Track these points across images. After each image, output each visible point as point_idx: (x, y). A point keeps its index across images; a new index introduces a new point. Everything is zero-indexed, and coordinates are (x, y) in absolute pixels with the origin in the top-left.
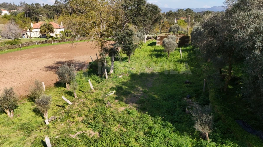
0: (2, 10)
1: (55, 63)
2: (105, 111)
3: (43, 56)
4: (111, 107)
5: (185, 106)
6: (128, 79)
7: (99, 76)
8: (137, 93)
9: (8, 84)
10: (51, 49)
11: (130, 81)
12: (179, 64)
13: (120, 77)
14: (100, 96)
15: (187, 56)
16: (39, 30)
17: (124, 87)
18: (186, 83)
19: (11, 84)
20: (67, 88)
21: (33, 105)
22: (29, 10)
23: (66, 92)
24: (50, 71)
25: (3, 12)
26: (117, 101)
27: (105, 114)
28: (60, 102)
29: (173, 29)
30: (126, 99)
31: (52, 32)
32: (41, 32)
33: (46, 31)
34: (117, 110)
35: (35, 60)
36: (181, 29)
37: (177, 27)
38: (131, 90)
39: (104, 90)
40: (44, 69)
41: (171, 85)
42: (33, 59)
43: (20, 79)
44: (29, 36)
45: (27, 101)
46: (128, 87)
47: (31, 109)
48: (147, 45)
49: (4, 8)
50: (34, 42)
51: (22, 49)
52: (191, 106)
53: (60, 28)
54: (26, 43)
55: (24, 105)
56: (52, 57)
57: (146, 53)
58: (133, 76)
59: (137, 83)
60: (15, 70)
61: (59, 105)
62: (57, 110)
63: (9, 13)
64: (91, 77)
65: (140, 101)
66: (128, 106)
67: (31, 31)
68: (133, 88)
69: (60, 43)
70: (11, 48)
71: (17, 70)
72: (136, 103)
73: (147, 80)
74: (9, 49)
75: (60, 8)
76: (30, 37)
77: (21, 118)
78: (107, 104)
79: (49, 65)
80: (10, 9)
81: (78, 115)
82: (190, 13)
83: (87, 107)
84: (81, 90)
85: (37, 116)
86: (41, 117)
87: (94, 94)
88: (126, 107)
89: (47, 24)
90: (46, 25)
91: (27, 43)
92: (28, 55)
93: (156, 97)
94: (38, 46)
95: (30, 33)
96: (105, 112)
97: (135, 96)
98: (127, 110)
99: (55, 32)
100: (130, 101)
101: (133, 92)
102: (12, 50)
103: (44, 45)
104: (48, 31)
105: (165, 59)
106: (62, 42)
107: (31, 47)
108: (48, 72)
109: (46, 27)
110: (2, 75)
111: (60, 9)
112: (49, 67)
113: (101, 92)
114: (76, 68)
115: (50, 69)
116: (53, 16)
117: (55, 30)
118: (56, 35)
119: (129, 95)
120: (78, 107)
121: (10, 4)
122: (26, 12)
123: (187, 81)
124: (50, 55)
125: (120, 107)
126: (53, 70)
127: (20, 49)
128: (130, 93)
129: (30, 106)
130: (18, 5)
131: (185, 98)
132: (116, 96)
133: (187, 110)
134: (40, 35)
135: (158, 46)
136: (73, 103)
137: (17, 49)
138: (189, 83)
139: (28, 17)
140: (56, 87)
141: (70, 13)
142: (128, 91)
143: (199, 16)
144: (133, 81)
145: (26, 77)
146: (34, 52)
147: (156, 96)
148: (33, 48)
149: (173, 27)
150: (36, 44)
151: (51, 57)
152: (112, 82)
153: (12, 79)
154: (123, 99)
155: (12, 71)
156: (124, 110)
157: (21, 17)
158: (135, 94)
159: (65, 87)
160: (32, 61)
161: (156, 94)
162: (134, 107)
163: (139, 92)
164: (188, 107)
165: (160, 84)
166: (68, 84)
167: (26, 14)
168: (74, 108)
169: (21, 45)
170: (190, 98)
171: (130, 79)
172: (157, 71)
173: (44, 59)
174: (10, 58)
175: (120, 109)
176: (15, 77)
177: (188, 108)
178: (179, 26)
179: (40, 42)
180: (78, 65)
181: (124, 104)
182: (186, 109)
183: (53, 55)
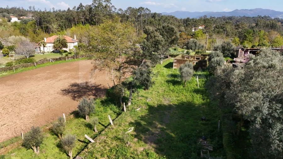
0: (11, 17)
1: (71, 86)
2: (126, 152)
3: (59, 76)
4: (131, 146)
5: (200, 149)
6: (146, 112)
7: (116, 106)
8: (155, 131)
9: (28, 111)
10: (66, 67)
11: (147, 114)
12: (195, 95)
13: (138, 110)
14: (120, 133)
15: (204, 85)
16: (53, 45)
17: (143, 123)
18: (202, 120)
19: (31, 111)
20: (87, 119)
21: (55, 139)
22: (40, 19)
23: (86, 125)
24: (67, 95)
25: (12, 18)
26: (136, 140)
27: (126, 155)
28: (81, 136)
29: (190, 44)
30: (145, 137)
31: (66, 47)
32: (54, 47)
33: (59, 47)
34: (136, 150)
35: (51, 81)
36: (198, 43)
37: (195, 41)
38: (149, 126)
39: (123, 125)
40: (60, 93)
41: (188, 121)
42: (49, 80)
43: (39, 106)
44: (42, 51)
45: (49, 134)
46: (146, 122)
47: (54, 144)
48: (164, 67)
49: (13, 15)
50: (48, 59)
51: (36, 68)
52: (206, 149)
53: (73, 43)
54: (40, 61)
55: (48, 139)
56: (68, 78)
57: (163, 78)
58: (151, 109)
59: (154, 118)
60: (33, 94)
61: (80, 140)
62: (79, 145)
63: (19, 19)
64: (109, 106)
65: (158, 140)
66: (147, 146)
67: (44, 46)
68: (150, 124)
69: (74, 60)
70: (25, 67)
71: (34, 94)
72: (155, 143)
73: (164, 114)
74: (24, 68)
75: (72, 16)
76: (44, 53)
77: (46, 154)
78: (127, 144)
79: (65, 88)
80: (19, 15)
81: (101, 155)
82: (208, 24)
83: (109, 146)
84: (100, 122)
85: (62, 153)
86: (65, 154)
87: (114, 131)
88: (145, 147)
89: (61, 39)
90: (60, 41)
91: (42, 61)
92: (43, 74)
93: (173, 136)
94: (52, 63)
95: (44, 48)
96: (126, 154)
97: (153, 134)
98: (146, 151)
99: (69, 47)
100: (149, 140)
101: (150, 129)
102: (27, 68)
103: (58, 62)
104: (62, 46)
105: (181, 87)
106: (76, 58)
107: (45, 65)
108: (65, 97)
109: (60, 43)
110: (21, 100)
111: (72, 18)
112: (65, 90)
113: (121, 128)
114: (93, 93)
115: (67, 93)
116: (65, 25)
117: (68, 44)
118: (70, 50)
119: (147, 133)
120: (100, 146)
121: (19, 9)
122: (37, 21)
123: (203, 118)
124: (64, 75)
125: (139, 148)
126: (70, 94)
127: (34, 67)
128: (148, 130)
129: (53, 141)
130: (27, 10)
131: (201, 140)
132: (135, 133)
133: (202, 154)
134: (53, 49)
135: (175, 69)
136: (95, 141)
137: (32, 67)
138: (205, 120)
139: (39, 25)
140: (76, 118)
141: (83, 22)
142: (146, 127)
143: (218, 27)
144: (151, 115)
145: (45, 103)
146: (49, 71)
147: (173, 134)
148: (48, 65)
149: (190, 42)
150: (51, 61)
151: (66, 78)
152: (130, 116)
153: (31, 105)
154: (142, 137)
155: (30, 95)
156: (143, 151)
157: (31, 25)
158: (153, 131)
159: (85, 118)
160: (48, 82)
161: (173, 132)
162: (153, 147)
163: (157, 129)
164: (203, 150)
165: (177, 120)
166: (88, 116)
167: (37, 22)
168: (96, 147)
169: (35, 63)
170: (205, 139)
171: (148, 112)
172: (174, 103)
173: (59, 80)
174: (26, 79)
175: (139, 150)
176: (34, 102)
177: (202, 152)
178: (197, 41)
179: (54, 59)
180: (94, 88)
181: (143, 143)
182: (201, 152)
183: (69, 75)
